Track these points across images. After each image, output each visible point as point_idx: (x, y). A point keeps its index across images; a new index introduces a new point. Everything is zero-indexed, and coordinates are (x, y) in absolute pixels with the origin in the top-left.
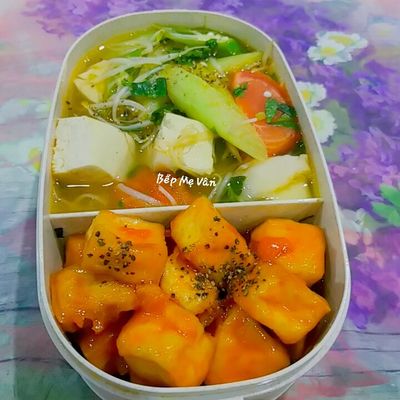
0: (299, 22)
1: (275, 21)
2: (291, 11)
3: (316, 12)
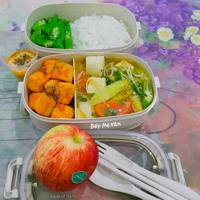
0: (186, 7)
1: (178, 7)
2: (183, 3)
3: (191, 4)
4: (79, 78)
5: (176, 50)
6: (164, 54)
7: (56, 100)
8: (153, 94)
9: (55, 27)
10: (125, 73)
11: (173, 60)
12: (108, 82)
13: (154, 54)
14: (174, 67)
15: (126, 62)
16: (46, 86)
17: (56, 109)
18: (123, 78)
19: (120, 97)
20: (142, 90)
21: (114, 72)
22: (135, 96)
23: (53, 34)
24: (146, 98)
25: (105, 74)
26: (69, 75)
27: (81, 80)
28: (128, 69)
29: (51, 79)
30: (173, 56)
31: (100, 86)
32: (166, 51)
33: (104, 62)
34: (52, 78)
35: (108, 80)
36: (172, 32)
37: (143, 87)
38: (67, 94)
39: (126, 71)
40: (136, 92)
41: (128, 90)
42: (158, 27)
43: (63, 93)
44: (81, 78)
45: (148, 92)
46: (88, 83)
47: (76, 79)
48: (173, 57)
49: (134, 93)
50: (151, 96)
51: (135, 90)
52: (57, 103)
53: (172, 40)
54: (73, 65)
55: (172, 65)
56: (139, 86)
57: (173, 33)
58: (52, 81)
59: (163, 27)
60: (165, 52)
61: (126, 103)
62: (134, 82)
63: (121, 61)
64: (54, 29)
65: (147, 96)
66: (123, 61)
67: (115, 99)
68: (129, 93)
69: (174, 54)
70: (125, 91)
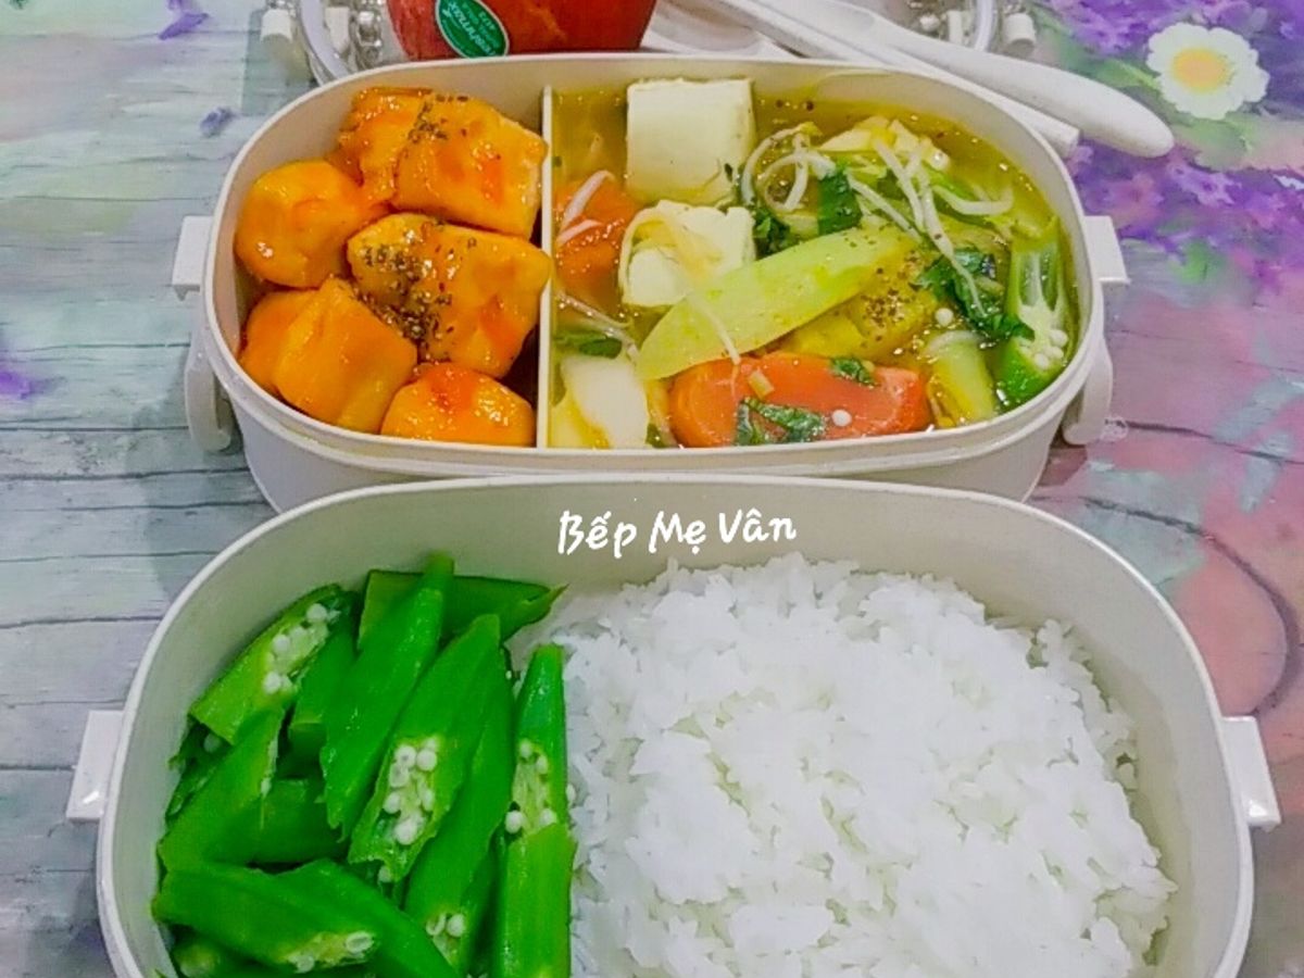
4: (574, 211)
5: (1291, 174)
6: (1203, 196)
7: (417, 343)
8: (1073, 322)
9: (415, 738)
10: (888, 186)
11: (1269, 241)
12: (771, 240)
13: (1136, 195)
14: (1278, 289)
15: (897, 127)
16: (357, 249)
17: (414, 389)
18: (871, 220)
19: (847, 337)
20: (1000, 301)
21: (812, 180)
22: (949, 337)
23: (392, 802)
24: (1021, 345)
25: (748, 195)
26: (510, 190)
27: (588, 224)
28: (905, 163)
29: (390, 209)
30: (1269, 211)
31: (715, 260)
32: (1220, 181)
33: (748, 119)
34: (402, 200)
35: (767, 225)
36: (1255, 54)
37: (1004, 278)
38: (495, 301)
39: (891, 176)
40: (960, 306)
41: (905, 293)
42: (1155, 22)
43: (469, 296)
44: (586, 214)
45: (1037, 314)
46: (636, 241)
47: (557, 216)
48: (1267, 221)
49: (945, 315)
50: (1062, 337)
51: (951, 295)
52: (421, 360)
53: (1253, 109)
54: (539, 131)
55: (1262, 276)
56: (975, 274)
57: (1261, 63)
58: (399, 221)
59: (1190, 20)
60: (1207, 187)
61: (889, 374)
62: (945, 246)
63: (864, 118)
64: (405, 752)
65: (1030, 334)
66: (878, 122)
67: (811, 344)
68: (906, 315)
69: (1275, 202)
70: (881, 302)
